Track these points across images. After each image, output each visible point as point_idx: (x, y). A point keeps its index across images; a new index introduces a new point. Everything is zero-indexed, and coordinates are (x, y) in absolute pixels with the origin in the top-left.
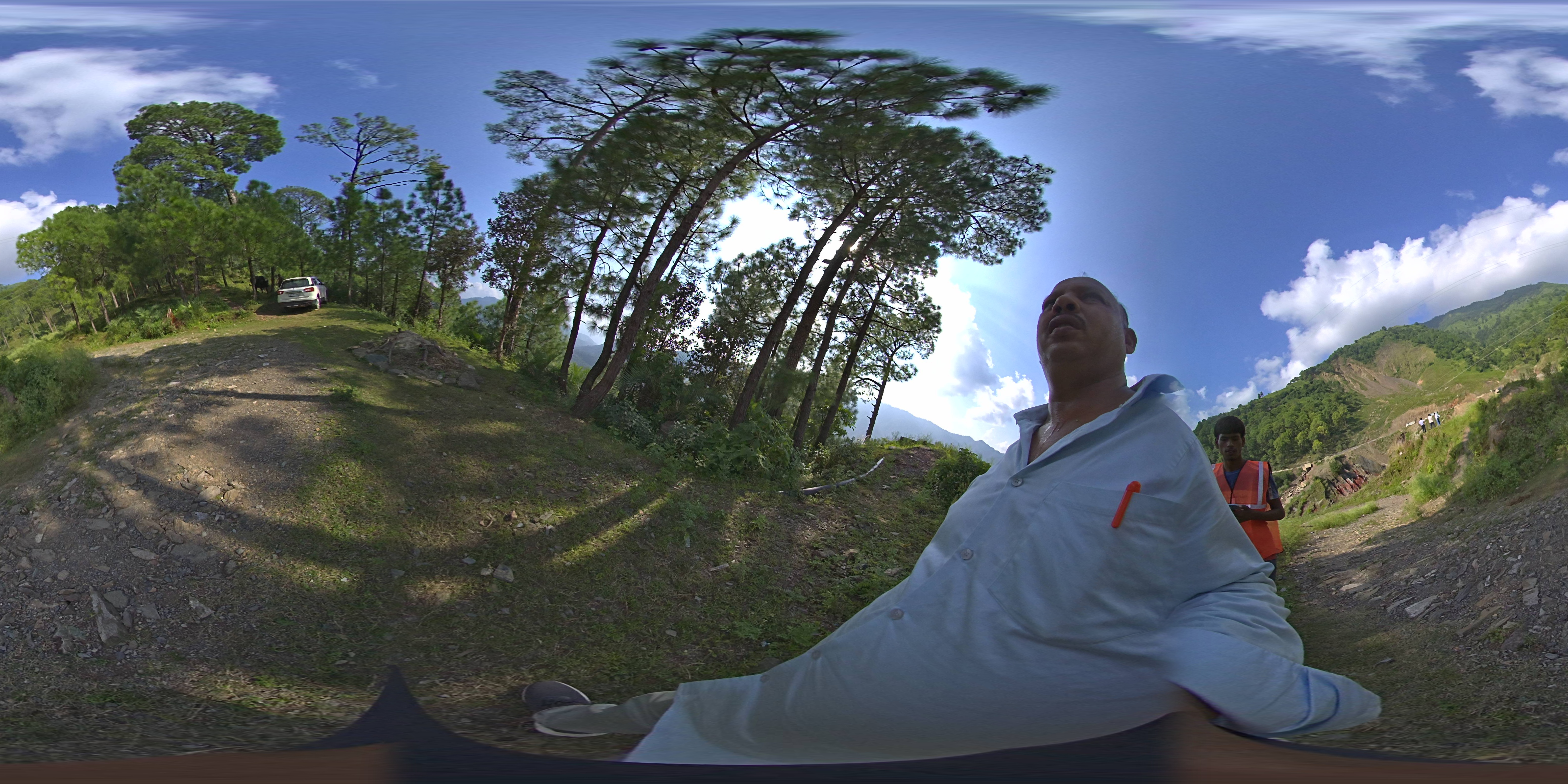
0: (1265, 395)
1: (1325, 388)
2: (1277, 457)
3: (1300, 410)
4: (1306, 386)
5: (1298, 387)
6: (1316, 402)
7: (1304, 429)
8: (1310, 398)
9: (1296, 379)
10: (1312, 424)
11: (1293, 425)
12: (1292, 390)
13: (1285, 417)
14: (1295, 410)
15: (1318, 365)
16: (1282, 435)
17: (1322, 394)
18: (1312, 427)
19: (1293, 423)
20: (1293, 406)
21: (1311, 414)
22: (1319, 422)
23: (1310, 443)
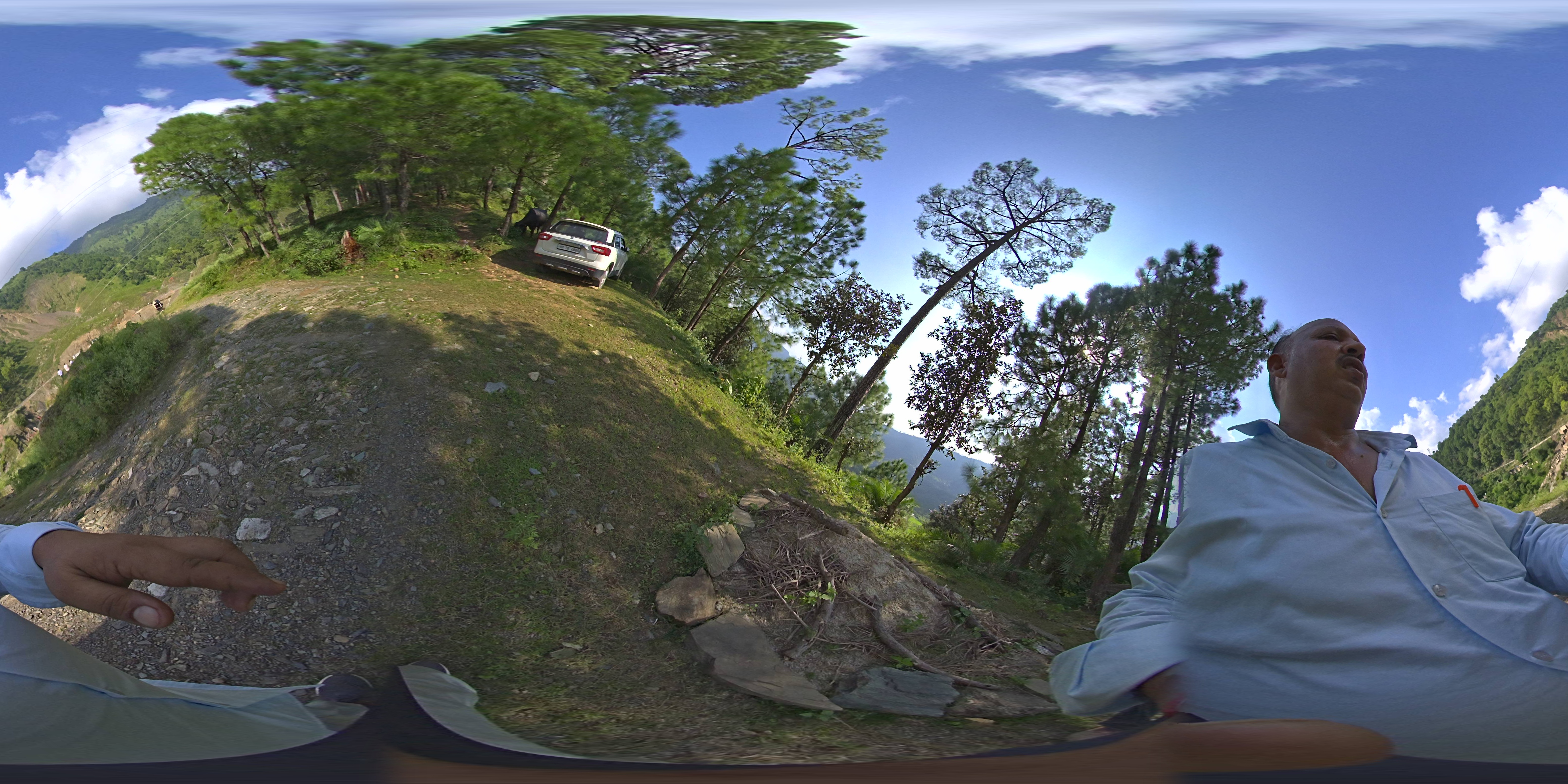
0: (1501, 376)
1: (1554, 347)
2: (1533, 431)
3: (1538, 379)
4: (1536, 352)
5: (1528, 356)
6: (1550, 364)
7: (1548, 395)
8: (1544, 362)
9: (1524, 349)
10: (1554, 387)
11: (1537, 395)
12: (1524, 362)
13: (1527, 390)
14: (1533, 380)
15: (1540, 328)
16: (1530, 409)
17: (1553, 354)
18: (1554, 390)
19: (1536, 393)
20: (1530, 378)
21: (1549, 378)
22: (1559, 383)
23: (1558, 405)
